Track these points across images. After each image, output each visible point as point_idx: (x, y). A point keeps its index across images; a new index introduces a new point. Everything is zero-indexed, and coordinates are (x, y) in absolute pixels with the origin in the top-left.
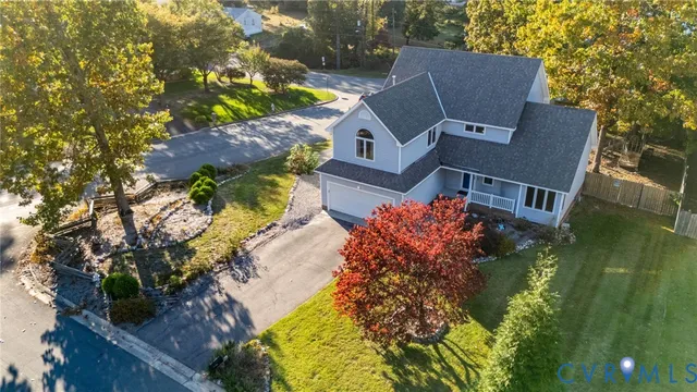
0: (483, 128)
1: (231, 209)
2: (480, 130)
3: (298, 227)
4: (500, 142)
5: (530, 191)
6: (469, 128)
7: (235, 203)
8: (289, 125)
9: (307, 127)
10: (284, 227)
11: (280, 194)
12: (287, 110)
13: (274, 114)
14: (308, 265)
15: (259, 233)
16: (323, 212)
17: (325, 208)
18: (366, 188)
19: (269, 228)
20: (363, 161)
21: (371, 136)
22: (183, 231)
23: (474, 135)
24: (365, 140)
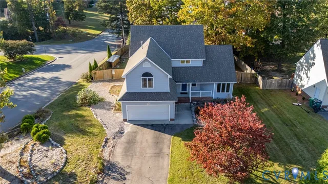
0: (184, 61)
1: (70, 139)
2: (187, 62)
3: (121, 137)
4: (198, 66)
5: (219, 85)
6: (183, 62)
7: (69, 135)
8: (44, 79)
9: (57, 78)
10: (114, 138)
11: (90, 121)
12: (32, 70)
13: (26, 74)
14: (148, 155)
15: (104, 147)
16: (126, 123)
17: (125, 120)
18: (152, 103)
19: (106, 142)
20: (148, 89)
21: (151, 75)
22: (53, 164)
23: (185, 65)
24: (147, 78)
